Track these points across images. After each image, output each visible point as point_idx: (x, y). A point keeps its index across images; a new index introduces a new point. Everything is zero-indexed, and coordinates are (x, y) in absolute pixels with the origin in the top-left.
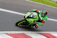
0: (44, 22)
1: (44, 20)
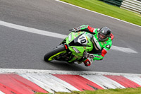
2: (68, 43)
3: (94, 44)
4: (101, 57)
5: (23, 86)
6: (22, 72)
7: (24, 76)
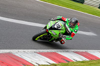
0: (74, 35)
1: (74, 32)
2: (48, 28)
3: (66, 29)
4: (71, 38)
5: (15, 61)
6: (15, 52)
7: (16, 55)
